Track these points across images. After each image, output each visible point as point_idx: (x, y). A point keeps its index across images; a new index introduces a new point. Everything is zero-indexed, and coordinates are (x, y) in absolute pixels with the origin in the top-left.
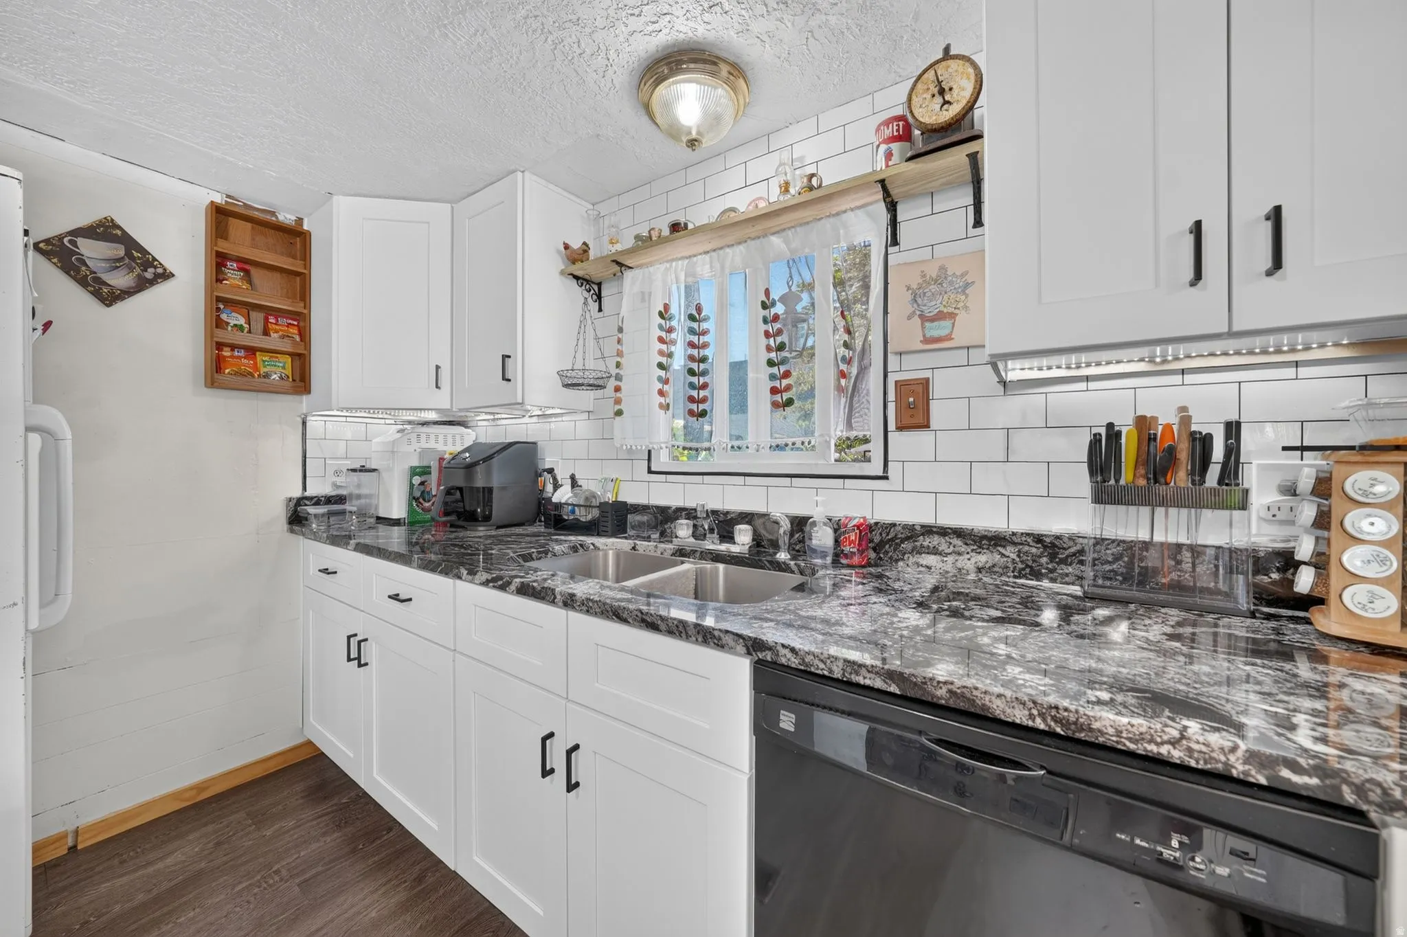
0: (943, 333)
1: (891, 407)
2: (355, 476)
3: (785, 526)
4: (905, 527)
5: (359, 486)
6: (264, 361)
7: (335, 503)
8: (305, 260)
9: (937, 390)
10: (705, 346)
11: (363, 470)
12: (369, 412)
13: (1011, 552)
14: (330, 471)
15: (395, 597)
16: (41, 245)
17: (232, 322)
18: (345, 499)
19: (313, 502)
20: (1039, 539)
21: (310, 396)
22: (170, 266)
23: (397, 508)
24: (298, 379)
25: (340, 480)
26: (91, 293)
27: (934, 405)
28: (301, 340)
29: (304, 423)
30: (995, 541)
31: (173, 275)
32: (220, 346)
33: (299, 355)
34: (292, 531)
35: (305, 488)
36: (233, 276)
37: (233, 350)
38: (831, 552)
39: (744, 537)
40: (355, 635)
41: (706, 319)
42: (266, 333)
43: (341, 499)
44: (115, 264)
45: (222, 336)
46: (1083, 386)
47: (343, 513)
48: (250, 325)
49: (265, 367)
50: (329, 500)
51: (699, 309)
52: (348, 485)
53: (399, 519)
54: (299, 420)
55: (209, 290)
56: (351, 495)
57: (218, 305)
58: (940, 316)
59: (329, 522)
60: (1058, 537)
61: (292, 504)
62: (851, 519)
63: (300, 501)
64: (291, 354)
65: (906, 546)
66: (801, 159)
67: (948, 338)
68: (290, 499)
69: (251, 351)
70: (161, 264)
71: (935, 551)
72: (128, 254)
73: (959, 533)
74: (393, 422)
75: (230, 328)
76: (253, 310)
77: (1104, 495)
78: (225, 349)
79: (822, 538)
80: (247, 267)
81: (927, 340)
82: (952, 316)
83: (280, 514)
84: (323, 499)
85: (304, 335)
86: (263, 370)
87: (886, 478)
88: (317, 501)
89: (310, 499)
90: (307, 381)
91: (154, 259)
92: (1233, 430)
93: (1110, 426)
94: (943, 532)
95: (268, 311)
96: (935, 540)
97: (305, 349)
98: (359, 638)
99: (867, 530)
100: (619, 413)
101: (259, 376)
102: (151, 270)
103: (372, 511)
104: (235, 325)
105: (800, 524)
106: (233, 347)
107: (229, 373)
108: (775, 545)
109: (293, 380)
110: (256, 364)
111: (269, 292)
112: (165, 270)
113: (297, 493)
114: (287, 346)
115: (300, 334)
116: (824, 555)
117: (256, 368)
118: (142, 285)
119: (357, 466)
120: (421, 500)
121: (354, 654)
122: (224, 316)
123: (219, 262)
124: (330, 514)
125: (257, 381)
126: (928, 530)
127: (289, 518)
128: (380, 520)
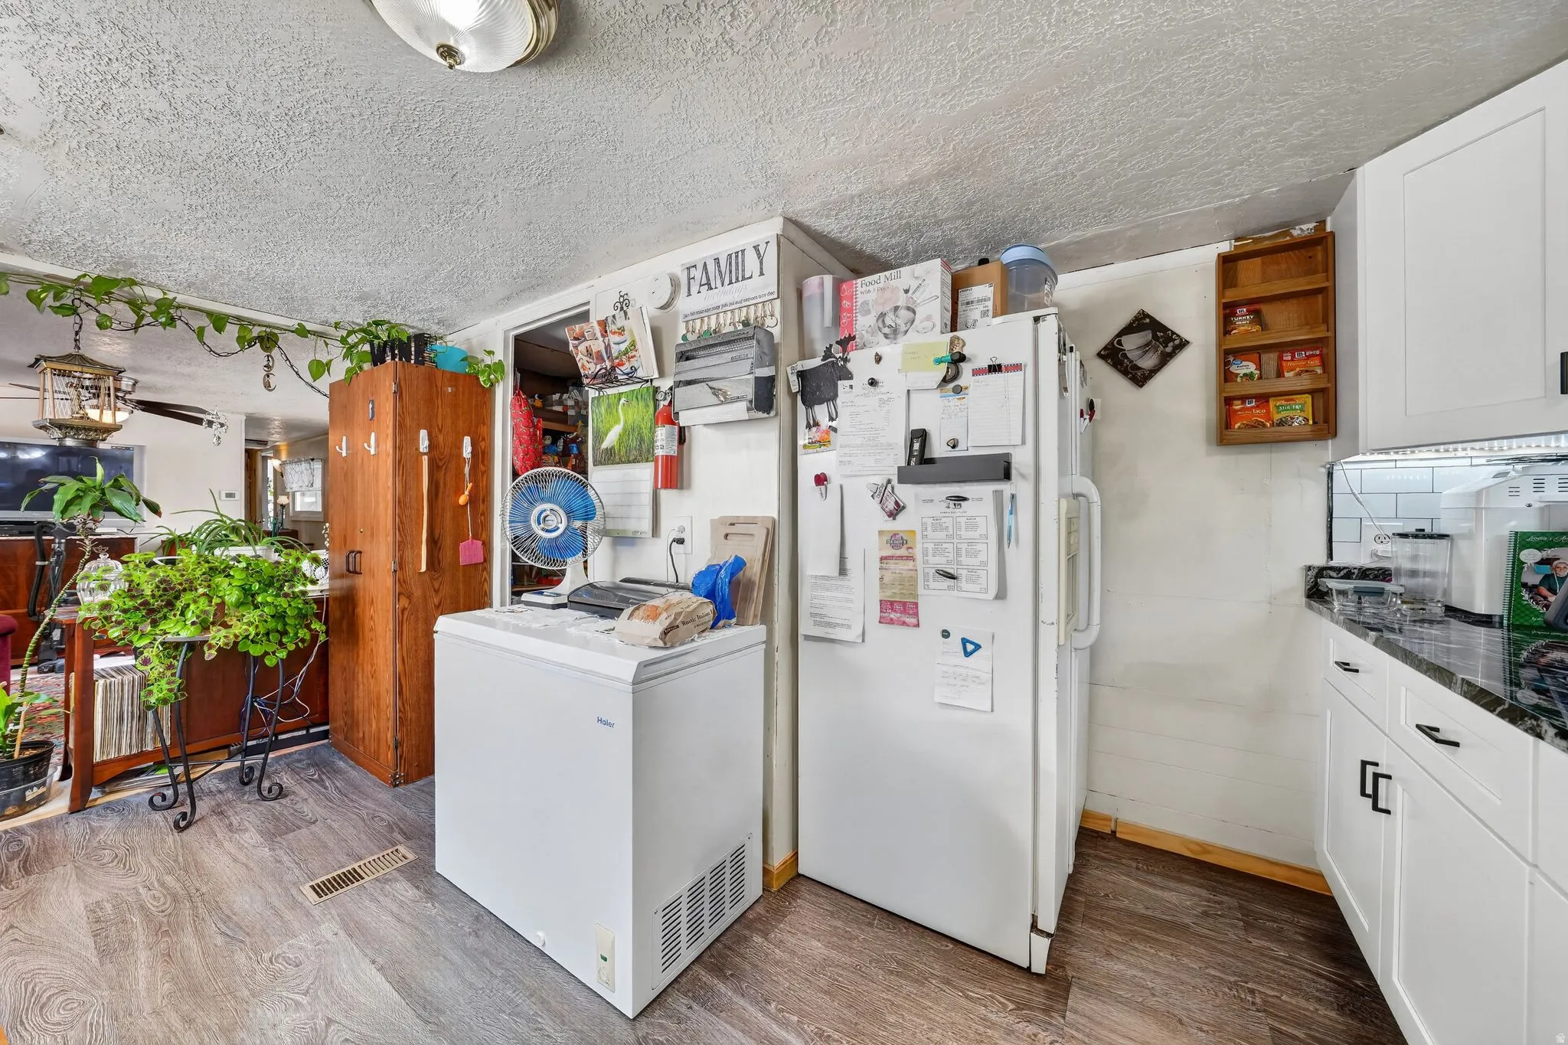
2: (1407, 546)
5: (1415, 558)
6: (1278, 407)
7: (1376, 578)
8: (1326, 271)
11: (1420, 534)
12: (1437, 451)
14: (1369, 535)
15: (1430, 731)
16: (1102, 353)
17: (1242, 372)
18: (1391, 575)
19: (1342, 573)
21: (1337, 440)
22: (1185, 335)
23: (1486, 598)
24: (1321, 421)
25: (1380, 548)
26: (1130, 379)
28: (1324, 372)
29: (1330, 475)
31: (1188, 342)
32: (1228, 401)
33: (1323, 390)
34: (1310, 607)
35: (1330, 556)
36: (1243, 321)
37: (1243, 403)
40: (1377, 764)
42: (1280, 374)
43: (1384, 575)
44: (1146, 348)
45: (1233, 390)
47: (1380, 593)
48: (1260, 371)
49: (1279, 412)
50: (1364, 573)
52: (1399, 555)
53: (1490, 616)
54: (1324, 471)
55: (1219, 345)
56: (1398, 571)
57: (1227, 356)
59: (1359, 603)
61: (1312, 573)
63: (1322, 572)
64: (1312, 392)
68: (1309, 568)
69: (1263, 399)
70: (1178, 335)
72: (1155, 337)
74: (1483, 461)
75: (1239, 380)
76: (1265, 353)
78: (1236, 402)
80: (1257, 306)
83: (1298, 585)
84: (1356, 571)
85: (1329, 364)
86: (1277, 417)
88: (1347, 574)
89: (1338, 570)
90: (1332, 422)
91: (1173, 333)
95: (1280, 348)
97: (1328, 381)
98: (1379, 770)
101: (1273, 425)
102: (1171, 344)
103: (1439, 597)
104: (1245, 375)
106: (1243, 399)
107: (1239, 428)
109: (1314, 423)
110: (1268, 411)
111: (1285, 325)
112: (1181, 339)
113: (1320, 560)
114: (1305, 382)
115: (1323, 365)
117: (1268, 416)
118: (1165, 359)
119: (1411, 529)
120: (1544, 591)
121: (1369, 790)
122: (1234, 369)
123: (1227, 313)
124: (1360, 593)
125: (1270, 431)
127: (1309, 590)
128: (1451, 611)
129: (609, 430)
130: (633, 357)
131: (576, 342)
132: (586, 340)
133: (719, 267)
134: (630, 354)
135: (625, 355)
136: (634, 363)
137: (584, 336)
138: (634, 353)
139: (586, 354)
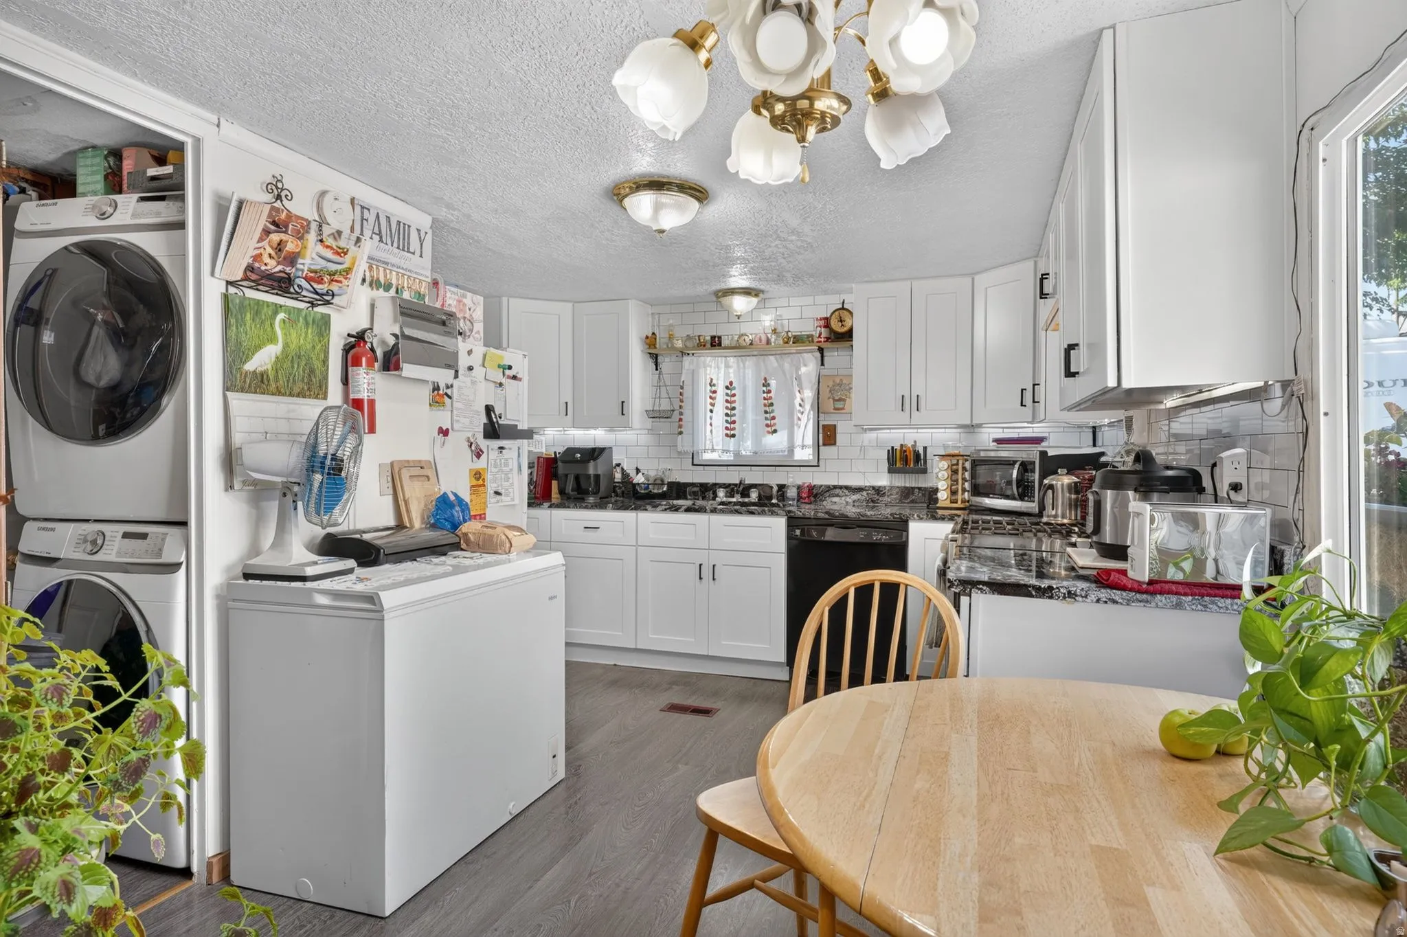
0: (841, 406)
1: (821, 436)
3: (775, 489)
4: (825, 486)
9: (839, 430)
10: (734, 402)
13: (865, 493)
20: (873, 488)
27: (838, 436)
30: (860, 489)
38: (796, 497)
39: (754, 495)
41: (734, 388)
46: (888, 431)
51: (731, 383)
58: (839, 400)
60: (880, 487)
62: (804, 483)
65: (827, 494)
66: (780, 316)
67: (843, 409)
71: (837, 496)
73: (847, 488)
77: (891, 470)
79: (792, 493)
81: (835, 409)
82: (844, 400)
87: (818, 466)
92: (925, 448)
93: (893, 448)
94: (841, 487)
96: (837, 491)
99: (811, 488)
100: (681, 433)
105: (781, 487)
108: (770, 498)
116: (794, 500)
126: (835, 487)
129: (258, 348)
130: (337, 281)
131: (273, 228)
132: (286, 232)
133: (390, 225)
134: (336, 277)
135: (330, 275)
136: (335, 287)
137: (286, 227)
138: (341, 279)
139: (275, 245)
